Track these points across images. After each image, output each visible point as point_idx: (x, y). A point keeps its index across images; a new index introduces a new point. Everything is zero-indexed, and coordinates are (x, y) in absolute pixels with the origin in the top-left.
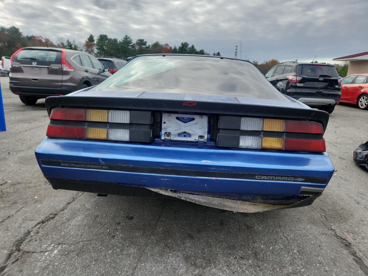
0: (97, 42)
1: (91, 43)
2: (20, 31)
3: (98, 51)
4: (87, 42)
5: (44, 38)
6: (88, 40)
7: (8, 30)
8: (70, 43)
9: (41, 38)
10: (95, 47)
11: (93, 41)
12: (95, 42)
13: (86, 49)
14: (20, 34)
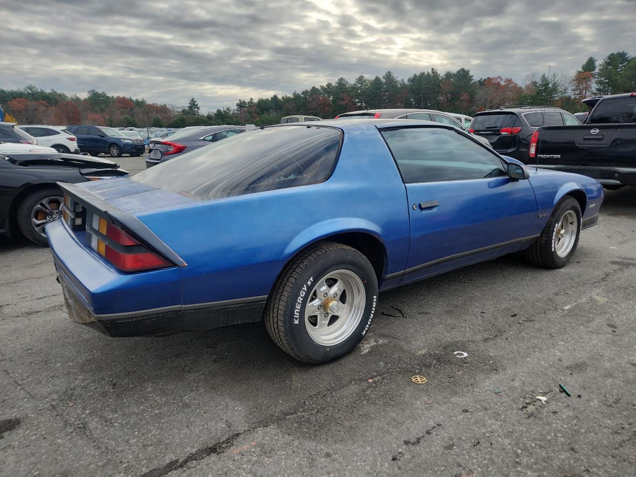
0: (600, 70)
1: (587, 73)
2: (471, 74)
3: (598, 87)
4: (580, 72)
5: (504, 79)
6: (583, 68)
7: (455, 75)
8: (547, 80)
9: (499, 80)
10: (594, 81)
11: (594, 69)
12: (597, 70)
13: (574, 87)
14: (470, 78)
